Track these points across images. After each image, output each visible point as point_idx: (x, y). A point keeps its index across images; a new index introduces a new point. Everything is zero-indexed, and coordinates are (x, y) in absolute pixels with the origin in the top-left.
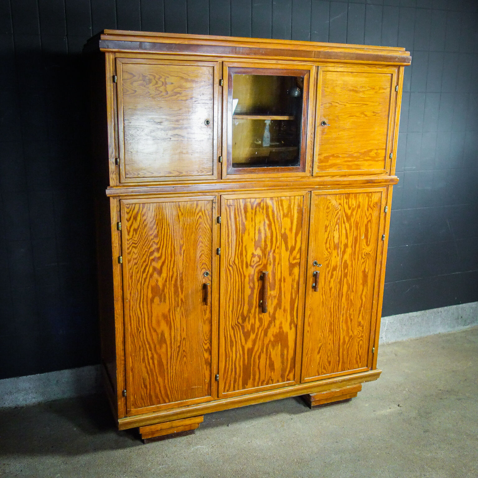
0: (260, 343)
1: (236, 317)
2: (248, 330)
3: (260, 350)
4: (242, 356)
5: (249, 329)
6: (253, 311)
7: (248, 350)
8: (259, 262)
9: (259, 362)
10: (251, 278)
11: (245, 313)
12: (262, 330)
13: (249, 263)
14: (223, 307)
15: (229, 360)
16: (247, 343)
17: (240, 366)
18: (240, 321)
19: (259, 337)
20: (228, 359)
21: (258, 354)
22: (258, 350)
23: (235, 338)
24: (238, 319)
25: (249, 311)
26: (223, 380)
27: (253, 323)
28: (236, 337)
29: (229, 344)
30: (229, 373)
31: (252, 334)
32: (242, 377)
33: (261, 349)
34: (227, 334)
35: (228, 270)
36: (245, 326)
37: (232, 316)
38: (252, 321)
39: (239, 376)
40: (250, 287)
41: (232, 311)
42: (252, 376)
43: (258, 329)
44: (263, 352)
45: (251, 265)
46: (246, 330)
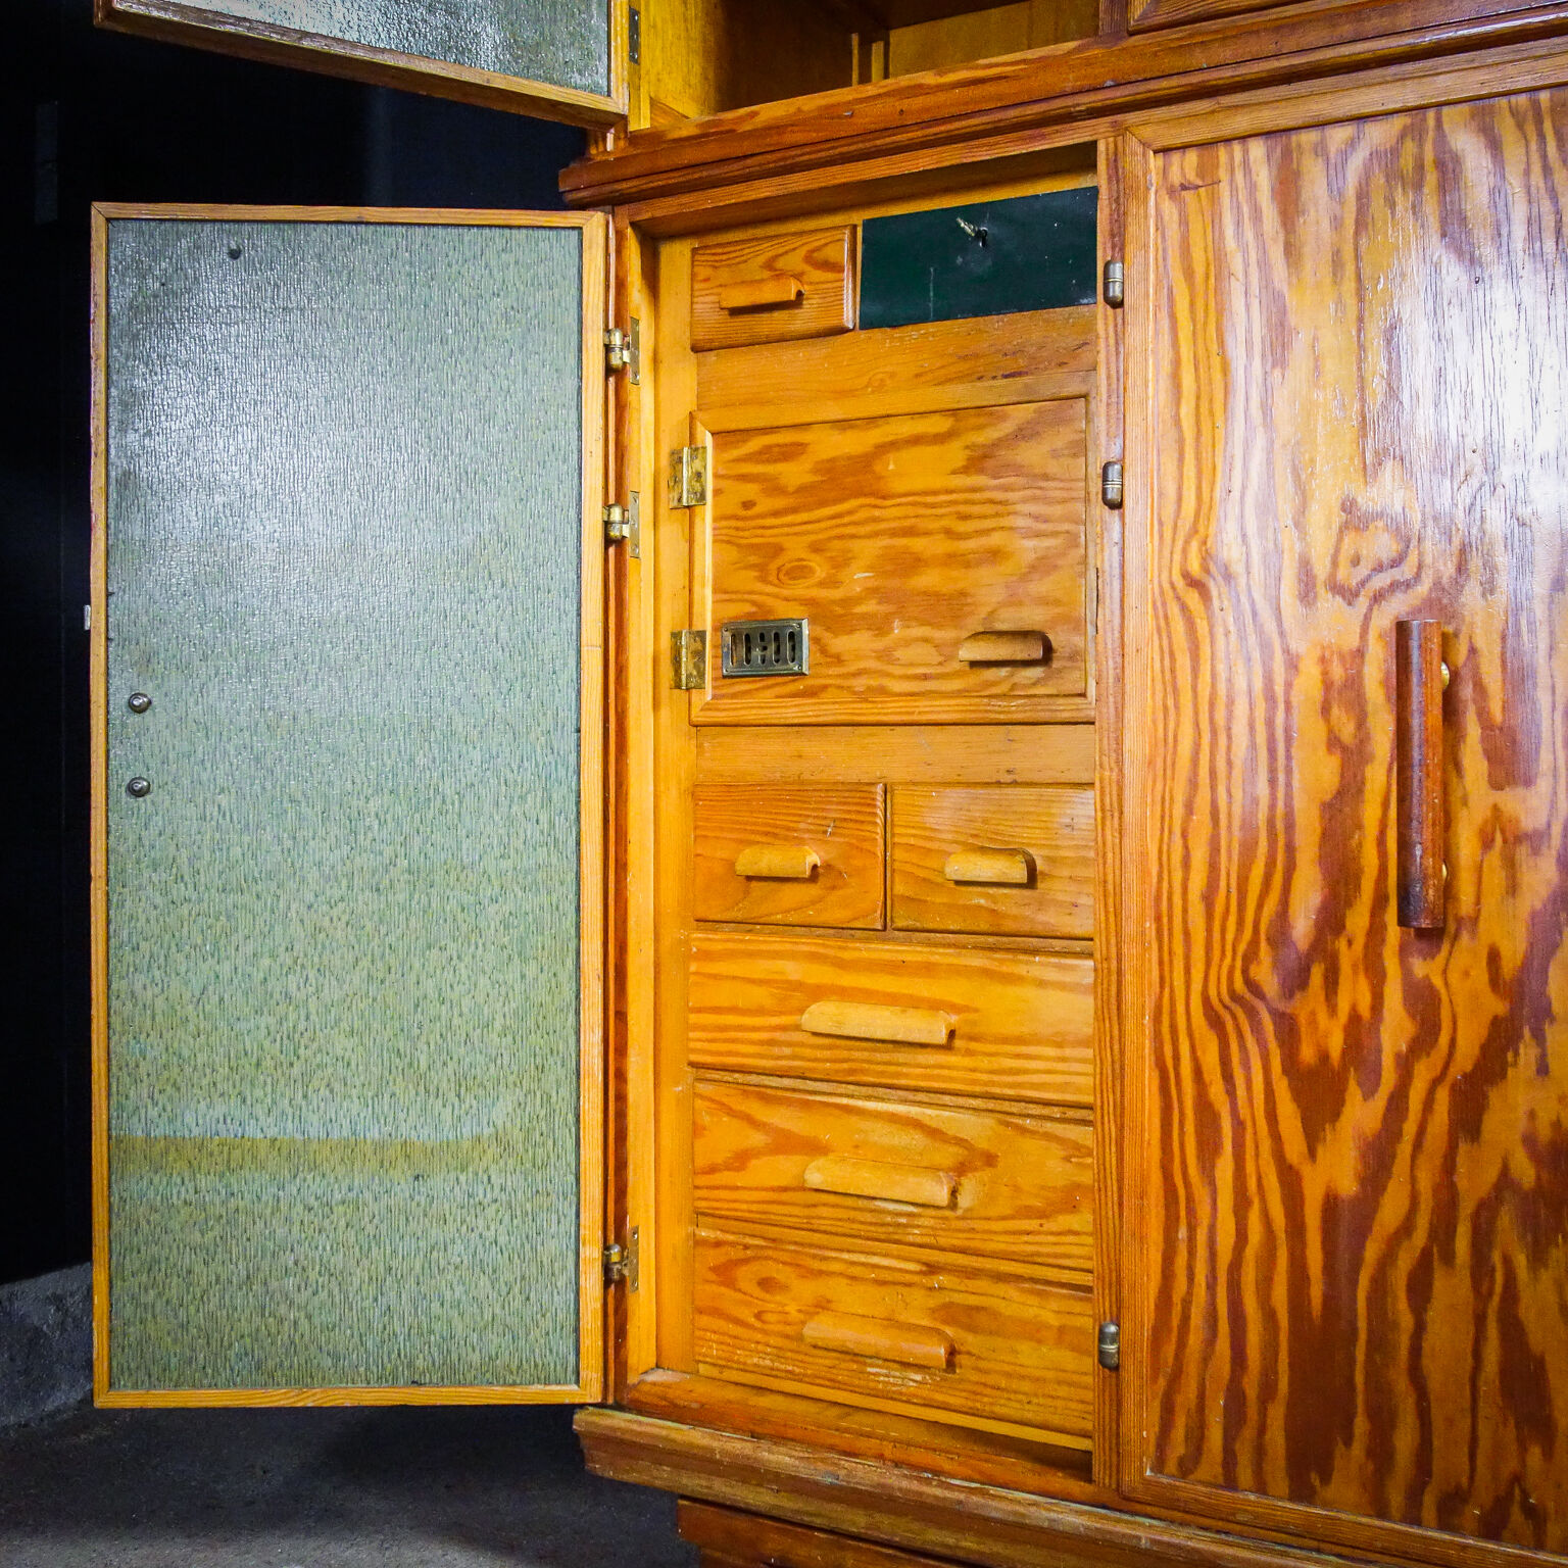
0: (1426, 1181)
1: (1236, 940)
2: (1324, 1057)
3: (1420, 1237)
4: (1281, 1236)
5: (1336, 1044)
6: (1358, 920)
7: (1331, 1205)
8: (1396, 563)
9: (1420, 1328)
10: (1337, 673)
11: (1302, 927)
12: (1436, 1083)
13: (1321, 570)
14: (1144, 855)
15: (1191, 1239)
16: (1320, 1151)
17: (1270, 1316)
18: (1266, 975)
19: (1410, 1128)
20: (1182, 1233)
21: (1405, 1262)
22: (1406, 1228)
23: (1231, 1092)
24: (1250, 957)
25: (1331, 920)
26: (1154, 1378)
27: (1364, 1009)
28: (1241, 1092)
29: (1190, 1127)
30: (1195, 1340)
31: (1354, 1092)
32: (1291, 1406)
33: (1433, 1235)
34: (1176, 1057)
35: (1174, 610)
36: (1303, 1020)
37: (1209, 930)
38: (1354, 992)
39: (1268, 1391)
40: (1333, 742)
41: (1208, 899)
42: (1361, 1425)
43: (1405, 1065)
44: (1448, 1258)
45: (1336, 588)
46: (1307, 1053)
